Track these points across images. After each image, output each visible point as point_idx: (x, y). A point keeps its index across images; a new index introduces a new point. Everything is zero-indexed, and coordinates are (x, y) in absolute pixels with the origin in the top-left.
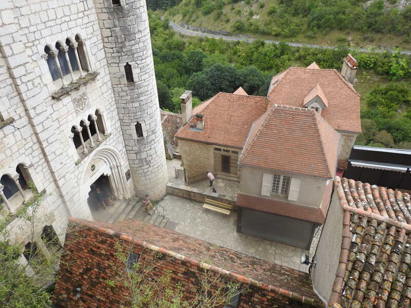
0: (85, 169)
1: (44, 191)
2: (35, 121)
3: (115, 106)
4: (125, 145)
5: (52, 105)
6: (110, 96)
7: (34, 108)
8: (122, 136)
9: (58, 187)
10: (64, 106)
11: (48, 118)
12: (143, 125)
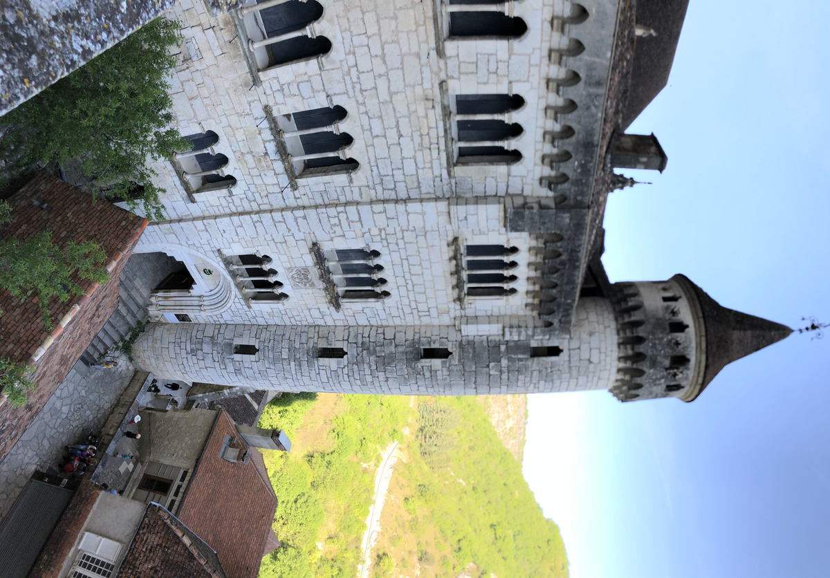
0: (210, 261)
1: (193, 201)
2: (288, 214)
3: (288, 323)
4: (227, 325)
5: (305, 240)
6: (304, 319)
7: (305, 218)
8: (242, 323)
9: (194, 219)
10: (302, 255)
11: (289, 230)
12: (252, 357)
